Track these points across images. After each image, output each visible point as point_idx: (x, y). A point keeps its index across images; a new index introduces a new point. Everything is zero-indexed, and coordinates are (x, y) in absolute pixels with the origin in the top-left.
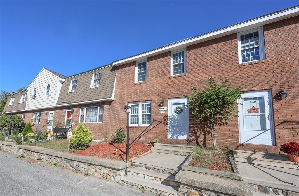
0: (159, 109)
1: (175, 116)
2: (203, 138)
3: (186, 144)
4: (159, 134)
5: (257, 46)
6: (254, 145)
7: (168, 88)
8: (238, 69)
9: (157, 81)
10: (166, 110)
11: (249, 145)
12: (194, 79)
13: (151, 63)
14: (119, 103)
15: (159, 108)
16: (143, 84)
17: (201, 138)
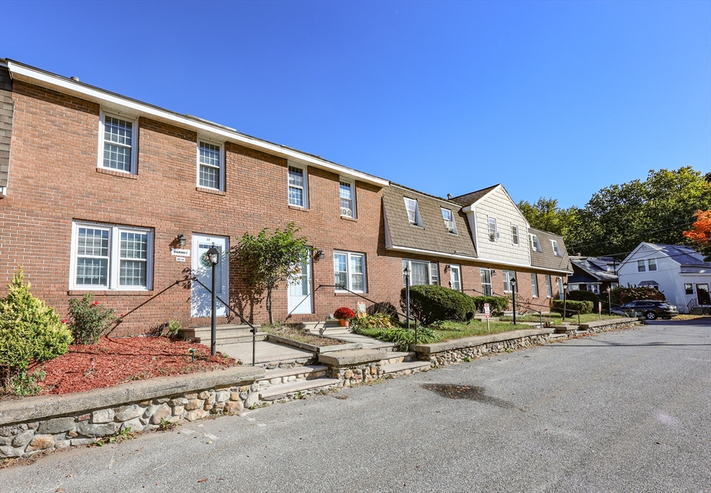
0: (172, 252)
1: (202, 271)
2: (250, 311)
3: (225, 324)
4: (173, 308)
5: (301, 188)
6: (300, 315)
7: (192, 209)
8: (287, 211)
9: (168, 186)
10: (188, 257)
11: (297, 315)
12: (238, 208)
13: (150, 135)
14: (30, 213)
15: (173, 250)
16: (128, 181)
17: (247, 312)
